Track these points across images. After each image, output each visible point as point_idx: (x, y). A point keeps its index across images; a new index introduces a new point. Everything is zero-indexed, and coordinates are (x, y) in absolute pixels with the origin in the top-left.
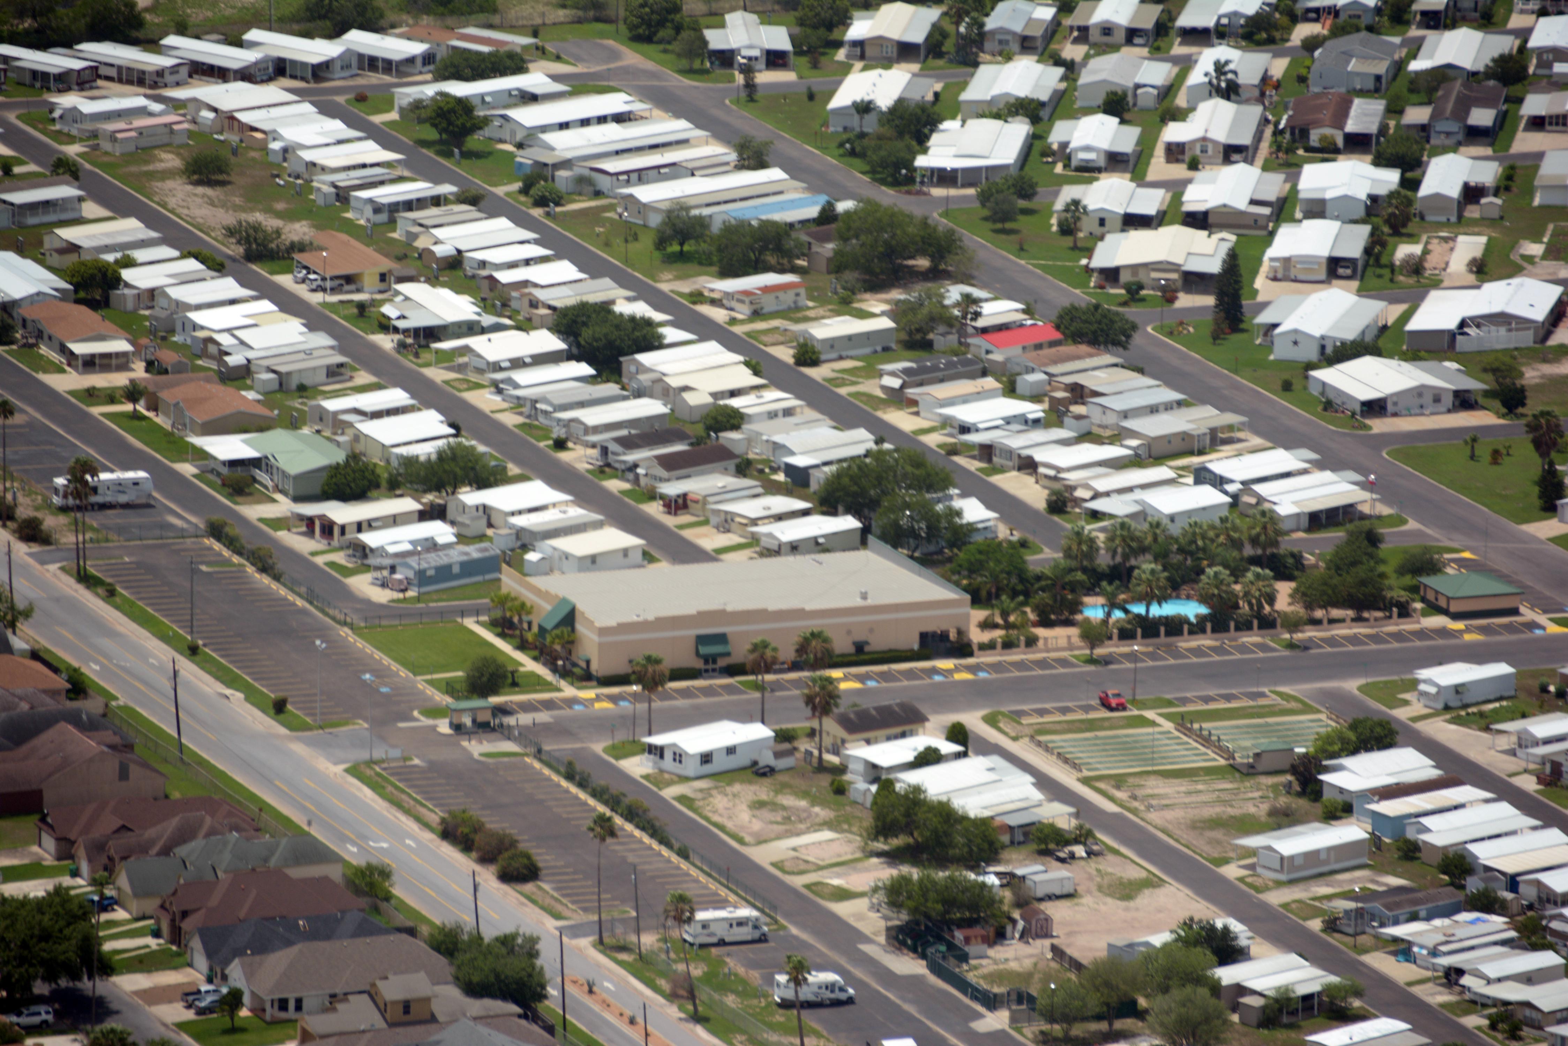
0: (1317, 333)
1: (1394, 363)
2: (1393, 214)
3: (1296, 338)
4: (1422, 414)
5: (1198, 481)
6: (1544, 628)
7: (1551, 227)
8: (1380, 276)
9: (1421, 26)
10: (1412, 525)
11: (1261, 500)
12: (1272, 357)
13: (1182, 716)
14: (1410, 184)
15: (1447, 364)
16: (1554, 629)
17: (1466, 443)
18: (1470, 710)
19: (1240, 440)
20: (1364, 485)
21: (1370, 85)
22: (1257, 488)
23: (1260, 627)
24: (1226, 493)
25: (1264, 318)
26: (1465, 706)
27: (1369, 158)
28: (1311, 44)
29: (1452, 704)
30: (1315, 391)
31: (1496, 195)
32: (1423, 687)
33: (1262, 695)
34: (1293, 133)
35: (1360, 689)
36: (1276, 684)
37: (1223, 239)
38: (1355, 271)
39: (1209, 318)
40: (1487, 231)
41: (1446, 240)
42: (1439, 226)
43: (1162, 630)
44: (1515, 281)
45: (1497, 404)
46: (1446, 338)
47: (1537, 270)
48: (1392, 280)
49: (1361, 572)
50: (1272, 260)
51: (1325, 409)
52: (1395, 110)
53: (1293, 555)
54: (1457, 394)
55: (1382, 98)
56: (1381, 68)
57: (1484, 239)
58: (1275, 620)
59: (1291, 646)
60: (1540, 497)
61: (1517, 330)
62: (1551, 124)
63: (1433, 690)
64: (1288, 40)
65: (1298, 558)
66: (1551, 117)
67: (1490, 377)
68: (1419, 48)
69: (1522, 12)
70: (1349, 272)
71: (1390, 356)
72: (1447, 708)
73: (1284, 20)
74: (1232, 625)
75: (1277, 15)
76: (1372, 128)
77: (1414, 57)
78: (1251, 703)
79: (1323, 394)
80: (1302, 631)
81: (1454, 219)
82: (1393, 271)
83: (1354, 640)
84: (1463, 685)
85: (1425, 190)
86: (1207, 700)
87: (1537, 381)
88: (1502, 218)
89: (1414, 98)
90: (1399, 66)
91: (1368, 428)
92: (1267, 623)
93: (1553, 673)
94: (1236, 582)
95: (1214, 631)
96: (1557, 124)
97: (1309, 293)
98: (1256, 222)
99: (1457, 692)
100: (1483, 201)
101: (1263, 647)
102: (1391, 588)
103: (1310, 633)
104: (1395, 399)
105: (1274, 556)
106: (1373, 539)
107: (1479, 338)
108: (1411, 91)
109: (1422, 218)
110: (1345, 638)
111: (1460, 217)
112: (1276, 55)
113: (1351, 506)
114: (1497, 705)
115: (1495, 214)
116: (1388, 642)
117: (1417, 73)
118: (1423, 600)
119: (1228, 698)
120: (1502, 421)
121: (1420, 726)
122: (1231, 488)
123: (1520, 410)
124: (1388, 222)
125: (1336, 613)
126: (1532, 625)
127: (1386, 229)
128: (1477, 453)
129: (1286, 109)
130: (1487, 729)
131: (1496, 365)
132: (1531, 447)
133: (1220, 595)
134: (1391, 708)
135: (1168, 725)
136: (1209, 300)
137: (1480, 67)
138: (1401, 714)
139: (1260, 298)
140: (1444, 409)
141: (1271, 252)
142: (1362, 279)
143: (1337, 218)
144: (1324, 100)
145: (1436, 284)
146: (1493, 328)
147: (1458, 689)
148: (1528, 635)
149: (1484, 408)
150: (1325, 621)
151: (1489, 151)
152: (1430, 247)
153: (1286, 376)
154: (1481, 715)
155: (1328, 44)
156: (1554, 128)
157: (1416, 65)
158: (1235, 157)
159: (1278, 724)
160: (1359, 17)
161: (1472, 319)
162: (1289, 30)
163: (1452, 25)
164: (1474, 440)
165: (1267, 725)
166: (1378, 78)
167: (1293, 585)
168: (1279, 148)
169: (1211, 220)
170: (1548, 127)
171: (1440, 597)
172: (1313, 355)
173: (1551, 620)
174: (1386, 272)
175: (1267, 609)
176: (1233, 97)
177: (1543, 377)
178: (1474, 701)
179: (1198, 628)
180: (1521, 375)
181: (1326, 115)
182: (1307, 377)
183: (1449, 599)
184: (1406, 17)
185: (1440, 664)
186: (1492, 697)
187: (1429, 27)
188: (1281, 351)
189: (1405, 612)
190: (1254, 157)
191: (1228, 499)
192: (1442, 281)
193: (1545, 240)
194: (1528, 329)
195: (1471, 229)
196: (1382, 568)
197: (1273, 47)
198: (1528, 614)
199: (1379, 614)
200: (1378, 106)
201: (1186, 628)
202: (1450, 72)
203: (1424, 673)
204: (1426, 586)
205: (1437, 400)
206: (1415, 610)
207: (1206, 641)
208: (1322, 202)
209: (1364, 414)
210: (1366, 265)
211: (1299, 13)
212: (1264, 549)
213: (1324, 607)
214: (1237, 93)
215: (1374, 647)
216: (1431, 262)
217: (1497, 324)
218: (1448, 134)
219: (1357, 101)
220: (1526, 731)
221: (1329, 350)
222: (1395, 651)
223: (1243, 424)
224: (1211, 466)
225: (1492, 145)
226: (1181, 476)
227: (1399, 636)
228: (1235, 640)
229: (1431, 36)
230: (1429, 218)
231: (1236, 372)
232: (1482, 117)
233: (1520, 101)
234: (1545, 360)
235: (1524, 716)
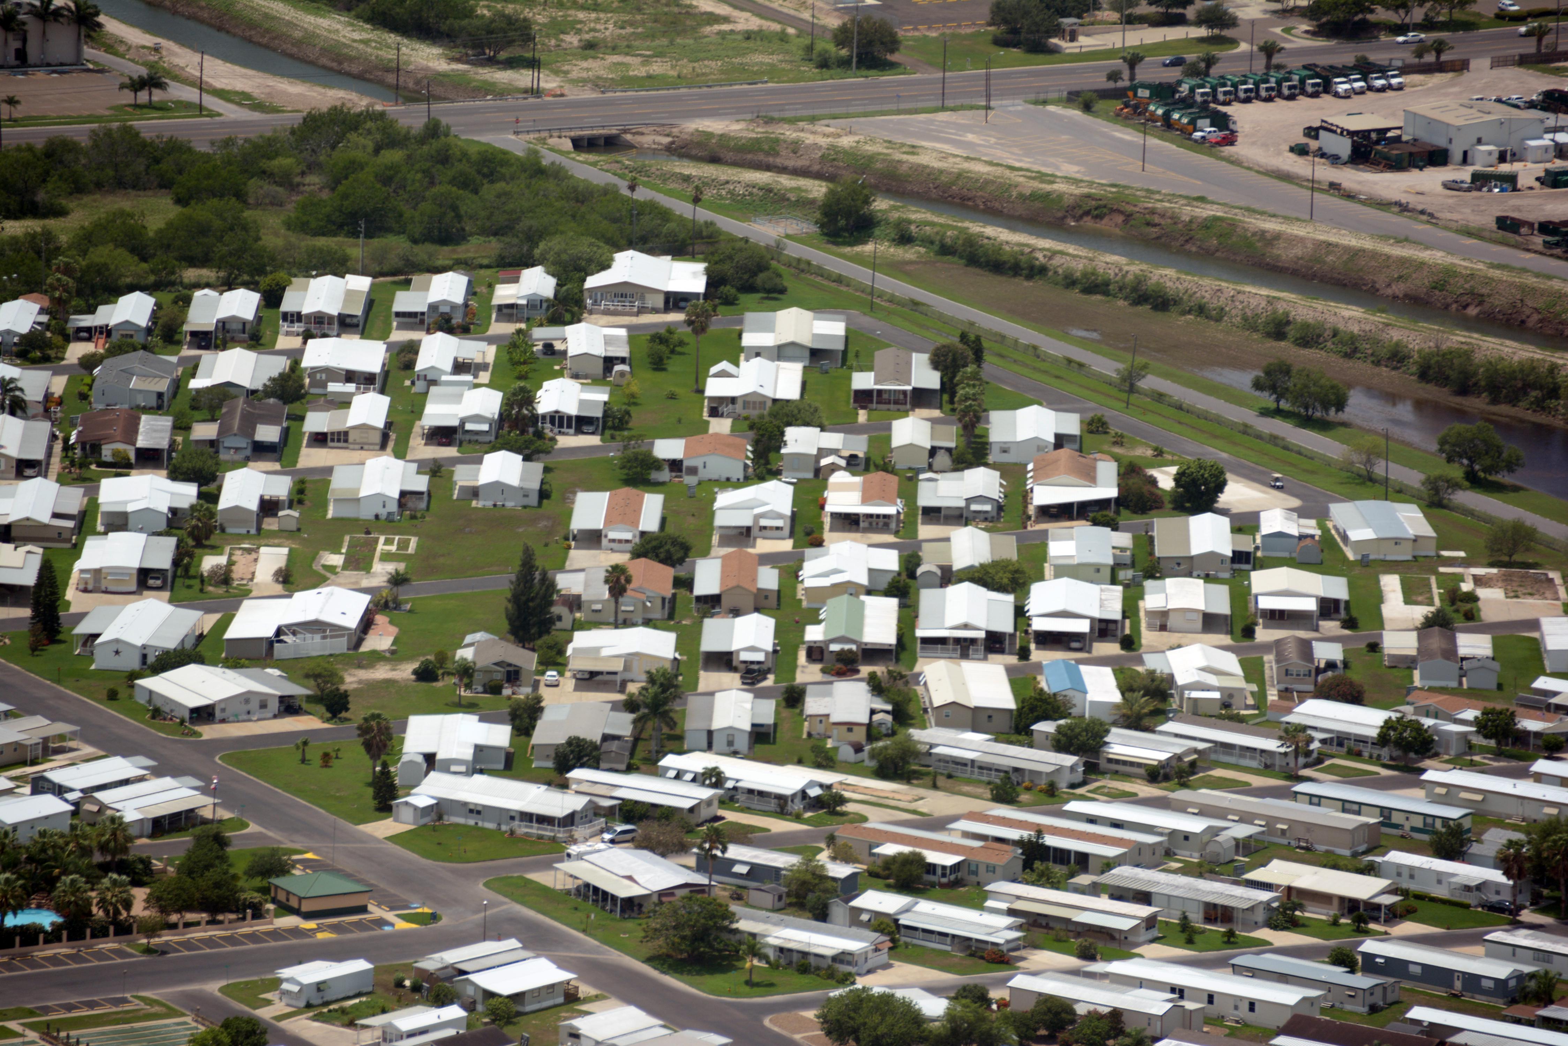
0: (139, 643)
1: (218, 670)
2: (197, 526)
3: (118, 647)
4: (250, 720)
5: (35, 792)
6: (393, 925)
7: (347, 538)
8: (189, 587)
9: (191, 346)
10: (253, 828)
11: (103, 807)
12: (93, 667)
13: (48, 1024)
14: (210, 497)
15: (269, 670)
16: (402, 925)
17: (298, 748)
18: (332, 1007)
19: (72, 750)
20: (204, 791)
21: (153, 402)
22: (99, 795)
23: (116, 934)
24: (66, 801)
25: (83, 628)
26: (326, 1004)
27: (164, 472)
28: (88, 363)
29: (314, 1002)
30: (142, 700)
31: (290, 507)
32: (285, 986)
33: (124, 1001)
34: (83, 449)
35: (221, 990)
36: (138, 990)
37: (29, 552)
38: (165, 582)
39: (25, 629)
40: (287, 542)
41: (249, 551)
42: (240, 538)
43: (17, 939)
44: (325, 590)
45: (322, 709)
46: (265, 646)
47: (341, 580)
48: (201, 591)
49: (212, 875)
50: (82, 571)
51: (153, 717)
52: (181, 426)
53: (141, 861)
54: (282, 699)
55: (167, 414)
56: (163, 386)
57: (285, 551)
58: (131, 926)
59: (148, 950)
60: (375, 798)
61: (332, 637)
62: (333, 440)
63: (296, 989)
64: (63, 359)
65: (146, 863)
66: (333, 434)
67: (312, 682)
68: (196, 367)
69: (288, 334)
70: (159, 583)
71: (214, 663)
72: (309, 1006)
73: (58, 340)
74: (88, 931)
75: (48, 334)
76: (163, 443)
77: (193, 376)
78: (114, 1009)
79: (150, 702)
80: (159, 936)
81: (253, 531)
82: (202, 582)
83: (210, 942)
84: (324, 982)
85: (224, 503)
86: (70, 1008)
87: (355, 686)
88: (299, 530)
89: (197, 414)
90: (178, 385)
91: (199, 734)
92: (123, 929)
93: (408, 968)
94: (92, 890)
95: (69, 939)
96: (339, 441)
97: (126, 604)
98: (60, 535)
99: (319, 990)
100: (281, 513)
101: (120, 953)
102: (242, 890)
103: (167, 937)
104: (223, 706)
105: (122, 861)
106: (220, 841)
107: (296, 646)
108: (194, 408)
109: (223, 530)
110: (201, 941)
111: (259, 529)
112: (56, 372)
113: (192, 810)
114: (357, 1001)
115: (293, 526)
116: (243, 944)
117: (198, 391)
118: (274, 901)
119: (91, 1005)
120: (326, 726)
121: (284, 1024)
122: (71, 796)
123: (344, 714)
124: (191, 534)
125: (190, 917)
126: (381, 922)
127: (191, 542)
128: (308, 757)
129: (74, 426)
130: (351, 1024)
131: (318, 670)
132: (362, 750)
133: (75, 902)
134: (255, 1008)
135: (32, 1035)
136: (25, 612)
137: (258, 385)
138: (265, 1013)
139: (73, 610)
140: (271, 715)
141: (78, 565)
142: (172, 590)
143: (141, 530)
144: (112, 417)
145: (245, 594)
146: (308, 636)
147: (320, 987)
148: (377, 932)
149: (308, 713)
150: (181, 925)
151: (277, 466)
152: (234, 558)
153: (110, 685)
154: (343, 1011)
155: (106, 362)
156: (336, 444)
157: (195, 384)
158: (29, 472)
159: (145, 1029)
160: (131, 336)
161: (288, 626)
162: (64, 348)
163: (223, 346)
164: (305, 743)
165: (133, 1030)
166: (160, 395)
167: (147, 890)
168: (72, 463)
169: (14, 533)
170: (331, 444)
171: (291, 897)
172: (135, 664)
173: (398, 916)
174: (196, 583)
175: (124, 914)
176: (19, 412)
177: (360, 682)
178: (334, 998)
179: (53, 936)
180: (342, 680)
181: (117, 430)
182: (132, 686)
183: (300, 899)
184: (177, 337)
185: (300, 963)
186: (351, 994)
187: (200, 347)
188: (101, 661)
189: (258, 913)
190: (46, 472)
191: (72, 808)
192: (250, 591)
193: (344, 551)
194: (342, 636)
195: (272, 541)
196: (232, 871)
197: (48, 365)
198: (376, 911)
199: (233, 916)
200: (166, 422)
201: (41, 936)
202: (232, 390)
203: (286, 973)
204: (277, 887)
205: (263, 706)
206: (268, 911)
207: (62, 950)
208: (125, 515)
209: (193, 721)
210: (175, 576)
211: (71, 332)
212: (114, 856)
213: (179, 911)
214: (24, 410)
215: (230, 948)
216: (238, 572)
217: (313, 632)
218: (237, 449)
219: (144, 418)
220: (391, 1025)
221: (151, 659)
222: (251, 952)
223: (74, 733)
224: (49, 775)
225: (279, 460)
226: (18, 787)
227: (253, 937)
228: (91, 947)
229: (206, 356)
230: (229, 530)
231: (59, 682)
232: (268, 433)
233: (302, 418)
234: (360, 666)
235: (384, 1011)
